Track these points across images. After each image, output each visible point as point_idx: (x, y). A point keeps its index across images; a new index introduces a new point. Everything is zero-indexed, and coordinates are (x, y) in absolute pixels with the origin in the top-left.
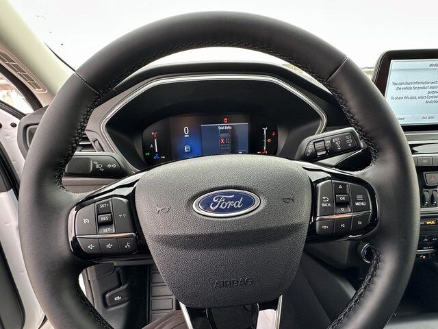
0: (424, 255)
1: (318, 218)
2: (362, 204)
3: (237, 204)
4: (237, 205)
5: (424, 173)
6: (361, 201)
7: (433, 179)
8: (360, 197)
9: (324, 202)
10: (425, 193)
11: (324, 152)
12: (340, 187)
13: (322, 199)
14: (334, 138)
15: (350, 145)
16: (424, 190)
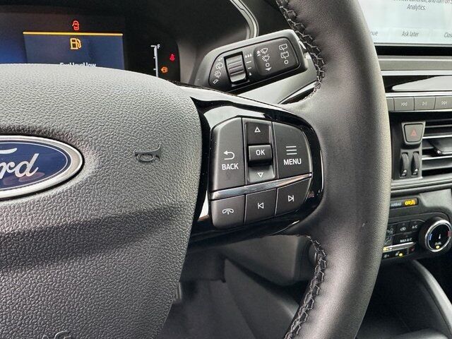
0: (401, 251)
1: (215, 195)
2: (296, 161)
3: (24, 168)
4: (22, 170)
5: (403, 124)
6: (294, 157)
7: (414, 134)
8: (291, 149)
9: (226, 162)
10: (404, 156)
11: (243, 77)
12: (257, 130)
13: (223, 156)
14: (260, 48)
15: (286, 62)
16: (403, 151)
